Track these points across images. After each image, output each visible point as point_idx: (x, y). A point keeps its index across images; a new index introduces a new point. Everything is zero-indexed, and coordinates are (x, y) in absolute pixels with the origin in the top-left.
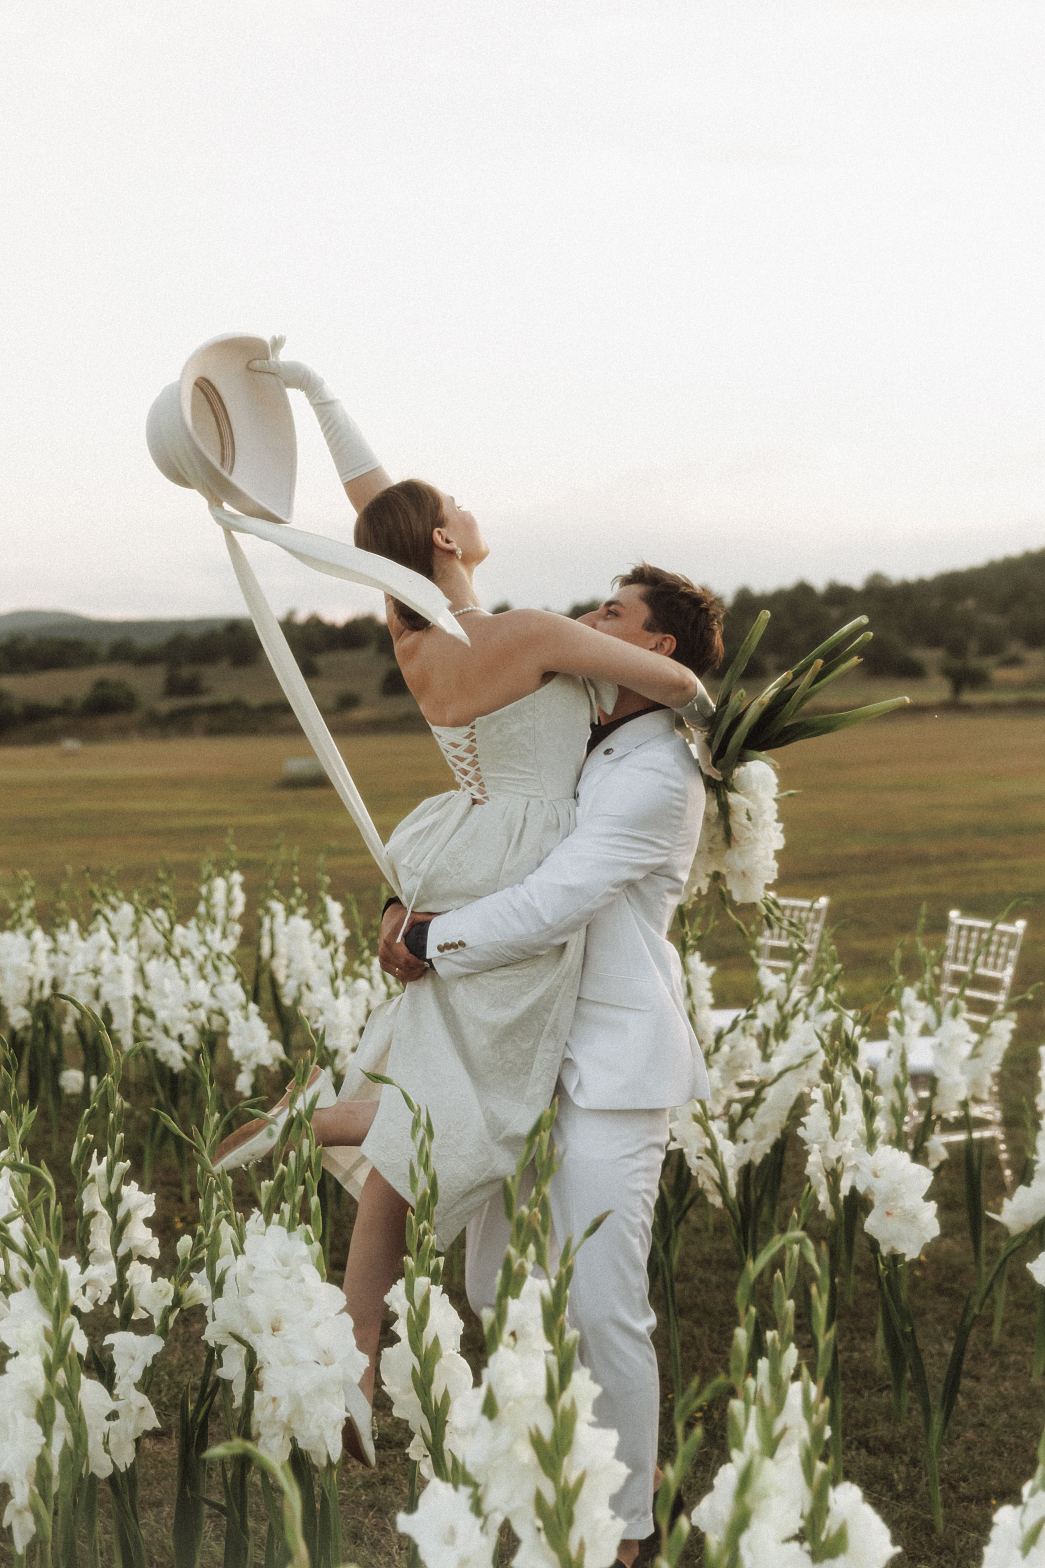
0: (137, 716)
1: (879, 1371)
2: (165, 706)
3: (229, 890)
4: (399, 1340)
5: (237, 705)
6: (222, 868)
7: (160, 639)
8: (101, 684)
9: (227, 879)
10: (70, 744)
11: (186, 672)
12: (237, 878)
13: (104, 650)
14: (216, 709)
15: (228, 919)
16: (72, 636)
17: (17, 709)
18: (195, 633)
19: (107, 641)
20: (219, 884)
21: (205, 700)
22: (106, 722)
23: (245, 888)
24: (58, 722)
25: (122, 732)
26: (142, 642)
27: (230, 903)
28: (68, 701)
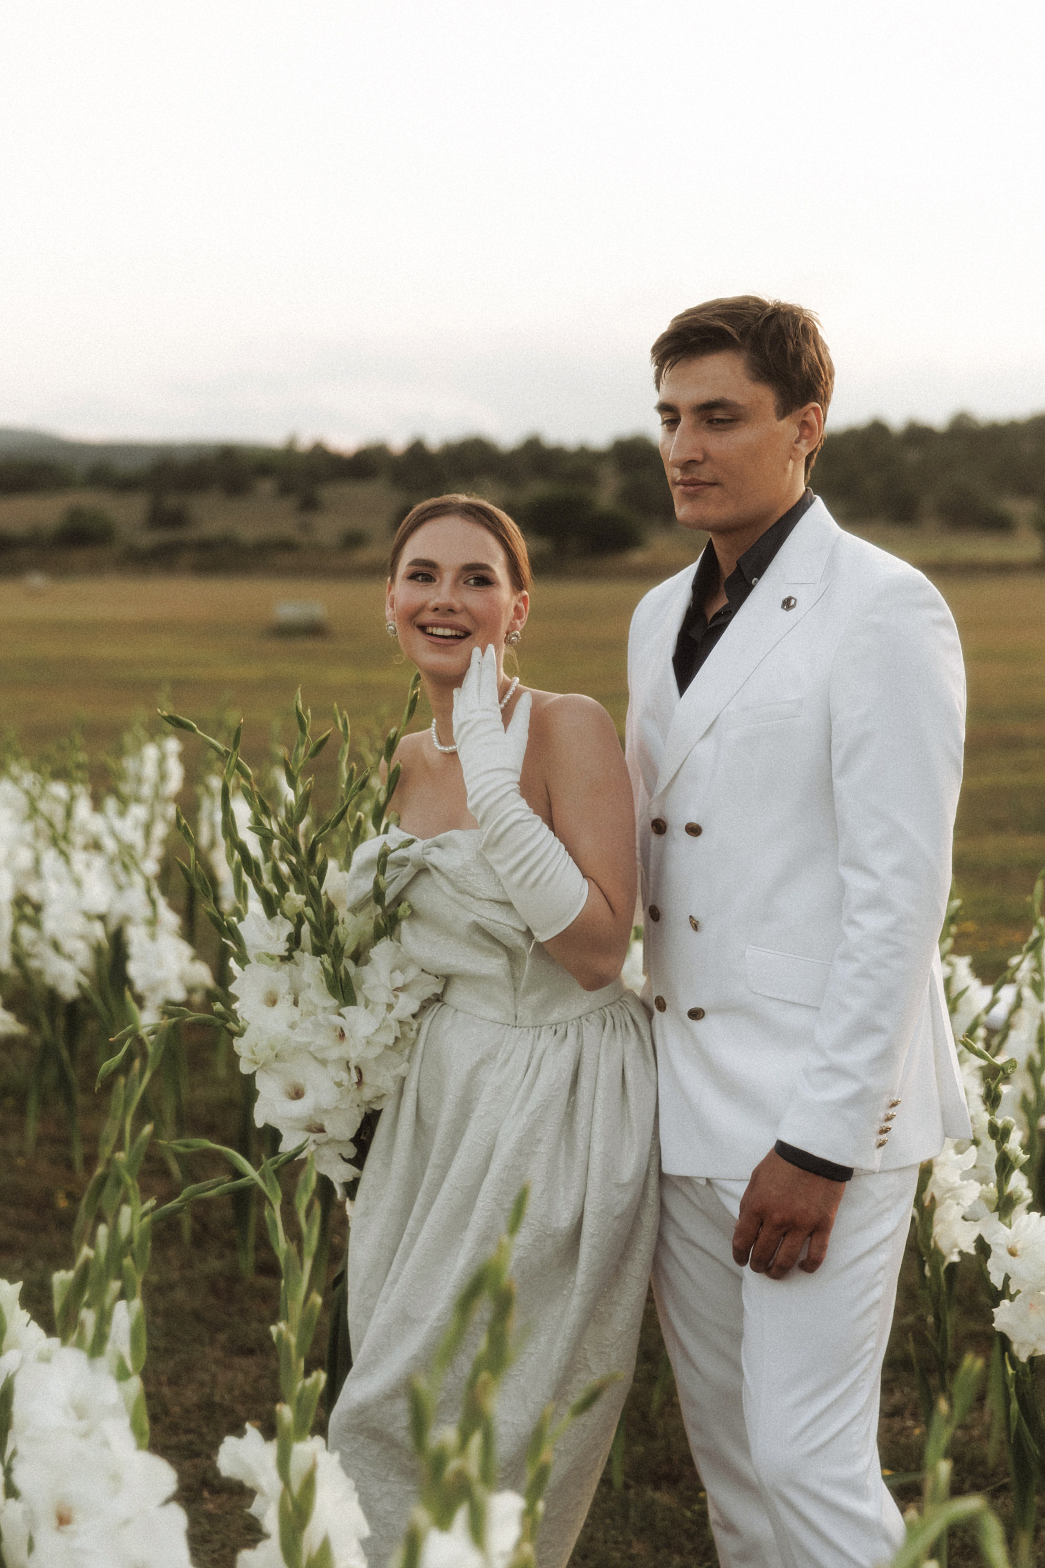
0: (114, 550)
1: (991, 1461)
2: (147, 539)
3: (162, 760)
4: (267, 1536)
5: (227, 541)
6: (155, 732)
8: (75, 514)
9: (160, 747)
10: (37, 580)
11: (172, 501)
12: (173, 745)
13: (80, 474)
14: (205, 546)
15: (157, 795)
18: (182, 460)
19: (84, 465)
20: (151, 752)
21: (191, 534)
22: (79, 556)
23: (183, 758)
24: (24, 554)
25: (95, 569)
26: (124, 466)
27: (163, 777)
28: (36, 531)
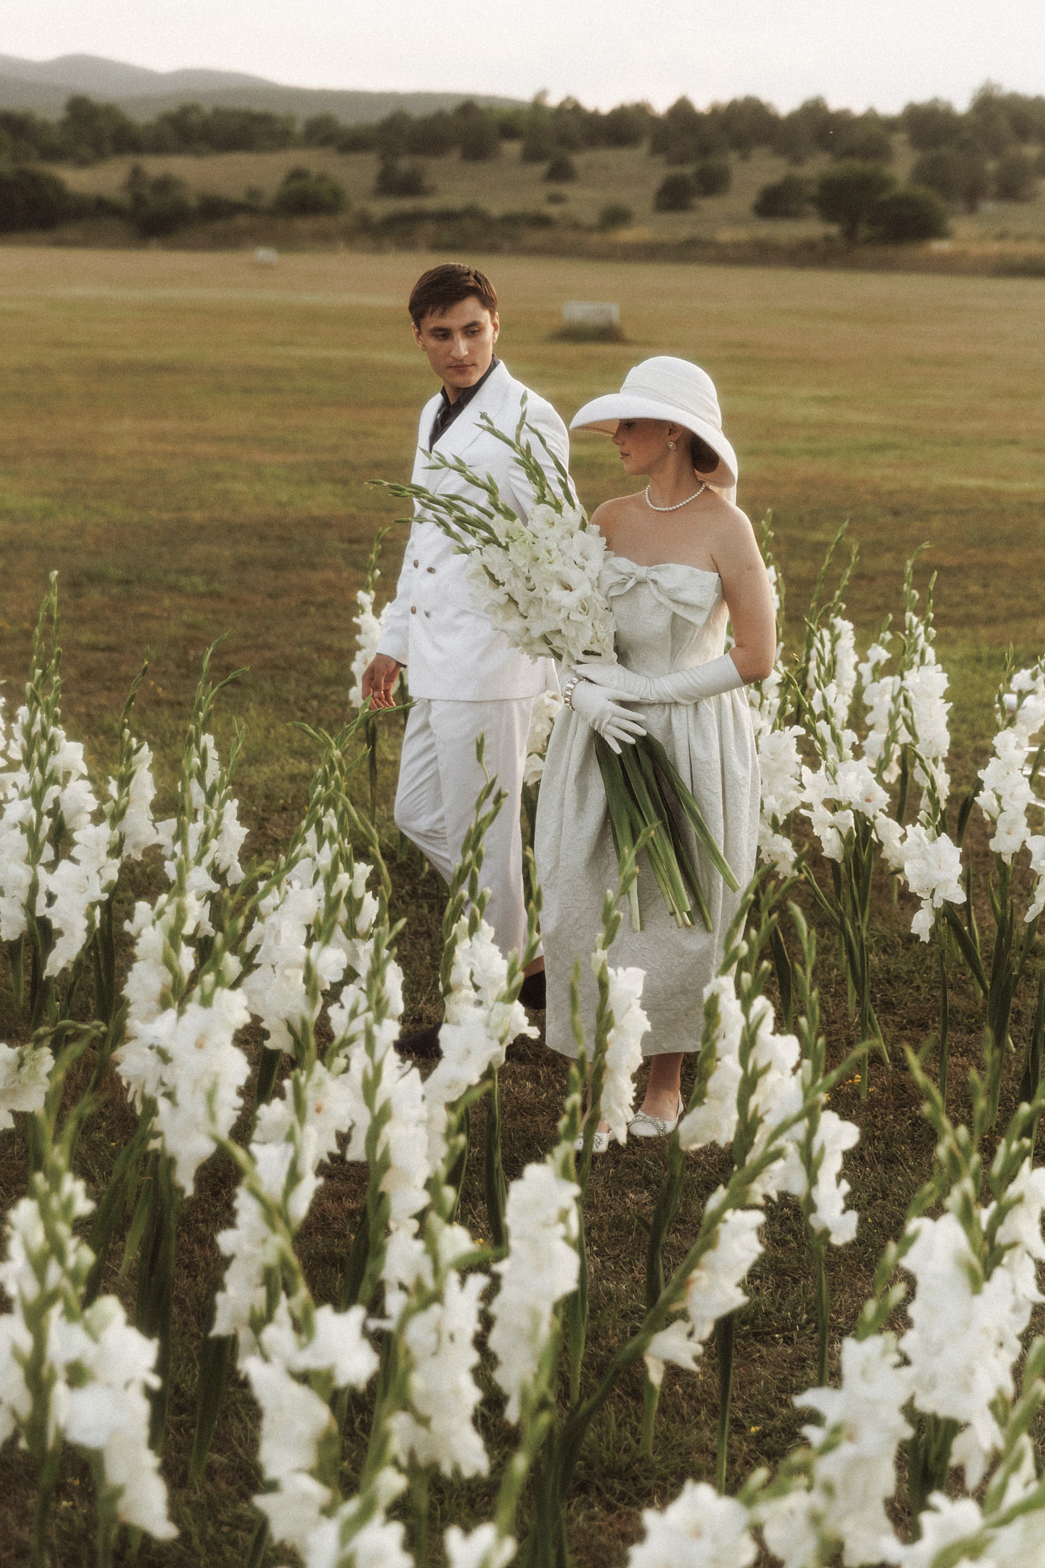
0: (344, 219)
2: (379, 208)
5: (472, 213)
7: (375, 117)
8: (297, 175)
10: (265, 254)
11: (405, 164)
13: (299, 128)
14: (446, 217)
16: (258, 108)
17: (193, 202)
18: (417, 112)
19: (303, 115)
21: (430, 204)
22: (304, 225)
24: (242, 221)
25: (325, 240)
28: (253, 193)
